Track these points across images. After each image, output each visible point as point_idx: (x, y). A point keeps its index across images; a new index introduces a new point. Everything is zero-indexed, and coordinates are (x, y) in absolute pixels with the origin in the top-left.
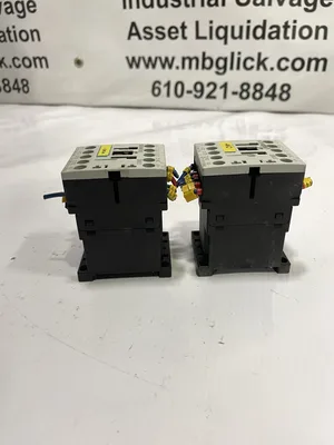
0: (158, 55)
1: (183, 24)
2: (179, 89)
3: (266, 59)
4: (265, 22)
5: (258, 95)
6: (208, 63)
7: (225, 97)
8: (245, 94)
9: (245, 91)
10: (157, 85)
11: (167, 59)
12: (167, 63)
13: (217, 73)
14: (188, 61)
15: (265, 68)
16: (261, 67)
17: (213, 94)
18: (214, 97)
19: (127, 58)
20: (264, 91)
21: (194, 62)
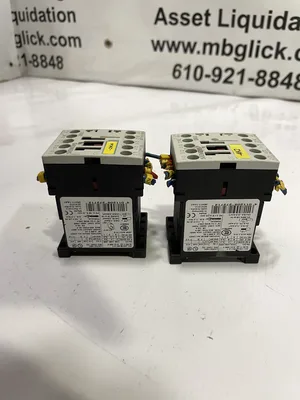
0: (181, 40)
1: (207, 11)
2: (198, 73)
3: (284, 48)
4: (286, 13)
5: (273, 83)
6: (227, 50)
7: (241, 82)
8: (261, 81)
9: (261, 78)
10: (178, 68)
11: (189, 44)
12: (189, 48)
13: (236, 59)
14: (209, 47)
15: (283, 58)
16: (279, 56)
17: (230, 80)
18: (231, 83)
19: (153, 41)
20: (280, 79)
21: (214, 48)
